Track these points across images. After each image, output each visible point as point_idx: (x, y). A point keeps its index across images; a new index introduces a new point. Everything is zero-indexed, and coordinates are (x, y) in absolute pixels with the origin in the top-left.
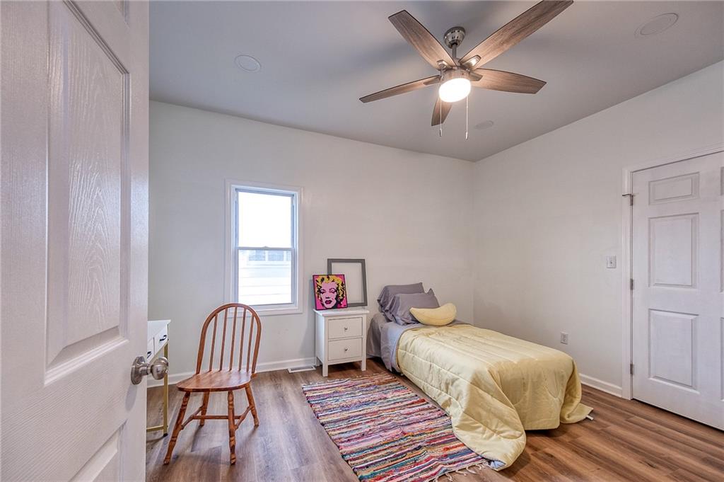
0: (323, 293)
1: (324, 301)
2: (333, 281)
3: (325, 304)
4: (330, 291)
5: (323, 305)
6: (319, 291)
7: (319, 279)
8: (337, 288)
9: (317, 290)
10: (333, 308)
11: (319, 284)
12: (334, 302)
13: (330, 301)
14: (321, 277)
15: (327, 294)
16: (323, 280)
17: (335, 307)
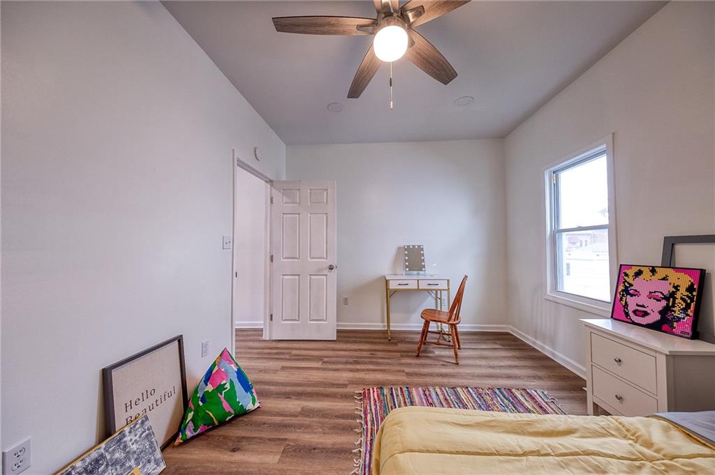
0: (632, 295)
1: (631, 308)
2: (664, 279)
3: (632, 315)
4: (651, 295)
5: (627, 314)
6: (626, 291)
7: (631, 272)
8: (672, 295)
9: (621, 288)
10: (649, 326)
11: (630, 280)
12: (654, 317)
13: (645, 314)
14: (636, 269)
15: (643, 299)
16: (639, 273)
17: (655, 326)
